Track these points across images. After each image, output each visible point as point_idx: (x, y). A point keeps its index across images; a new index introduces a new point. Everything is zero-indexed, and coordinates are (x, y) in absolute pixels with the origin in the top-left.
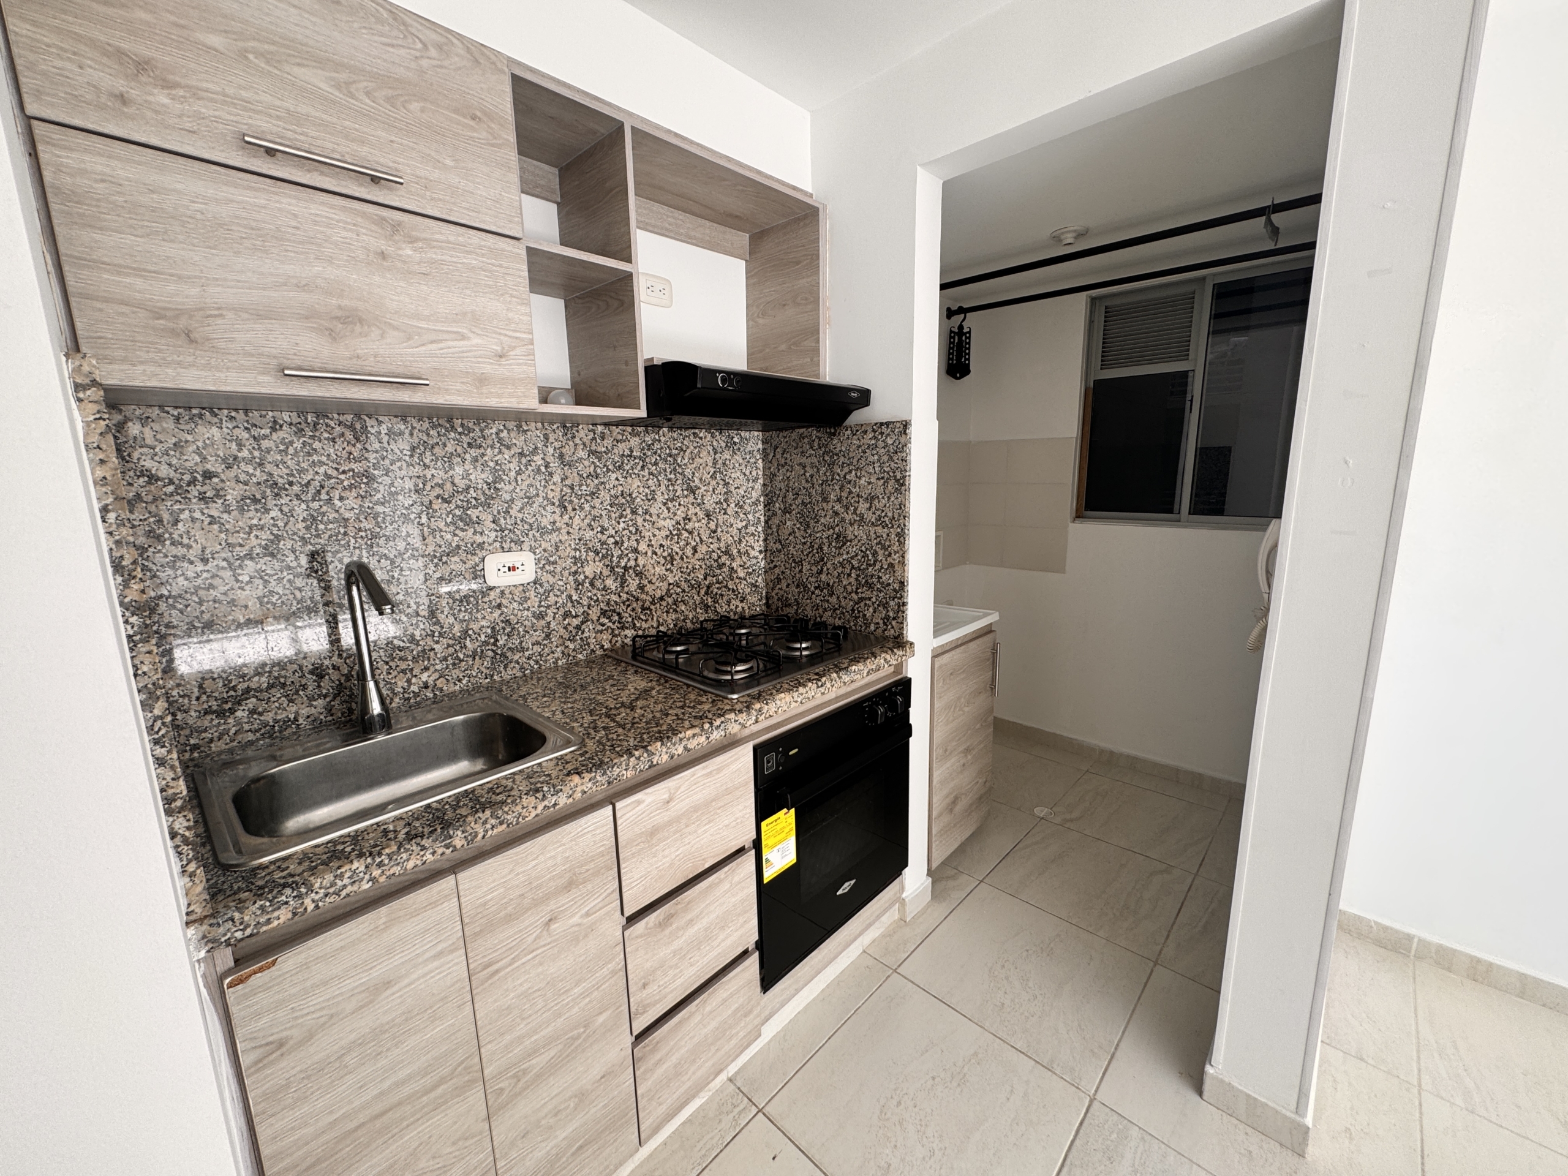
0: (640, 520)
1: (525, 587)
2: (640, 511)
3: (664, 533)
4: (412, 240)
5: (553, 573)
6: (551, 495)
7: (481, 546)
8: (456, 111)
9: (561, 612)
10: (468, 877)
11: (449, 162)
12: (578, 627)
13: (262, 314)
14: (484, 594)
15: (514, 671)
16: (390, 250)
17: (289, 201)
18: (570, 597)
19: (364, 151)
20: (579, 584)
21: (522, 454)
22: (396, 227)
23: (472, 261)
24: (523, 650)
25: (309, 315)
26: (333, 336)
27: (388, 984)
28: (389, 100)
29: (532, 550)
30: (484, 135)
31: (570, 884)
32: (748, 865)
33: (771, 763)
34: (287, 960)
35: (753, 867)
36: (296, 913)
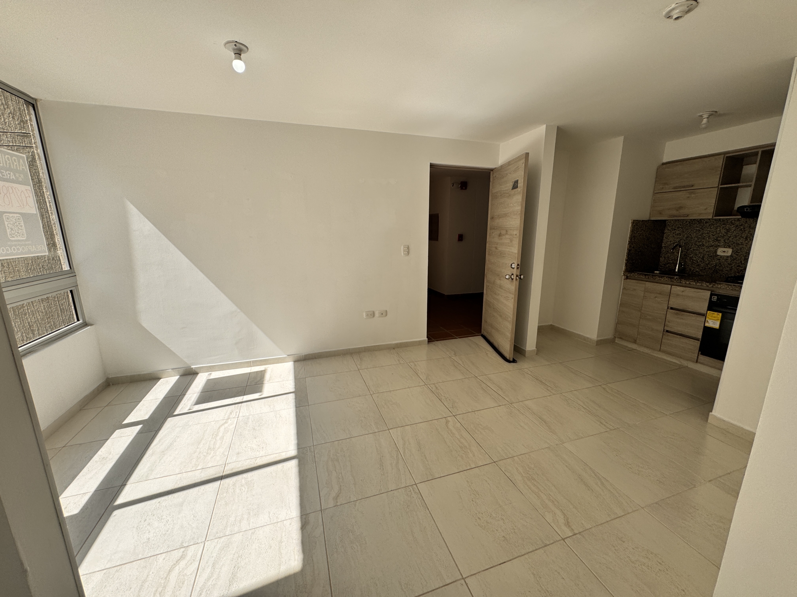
1: (728, 257)
5: (737, 255)
7: (719, 246)
10: (647, 283)
11: (705, 179)
13: (669, 209)
14: (716, 256)
18: (741, 262)
21: (737, 226)
22: (692, 192)
25: (675, 208)
27: (635, 290)
29: (732, 249)
31: (660, 294)
32: (703, 319)
33: (715, 298)
34: (628, 280)
35: (704, 320)
36: (630, 276)
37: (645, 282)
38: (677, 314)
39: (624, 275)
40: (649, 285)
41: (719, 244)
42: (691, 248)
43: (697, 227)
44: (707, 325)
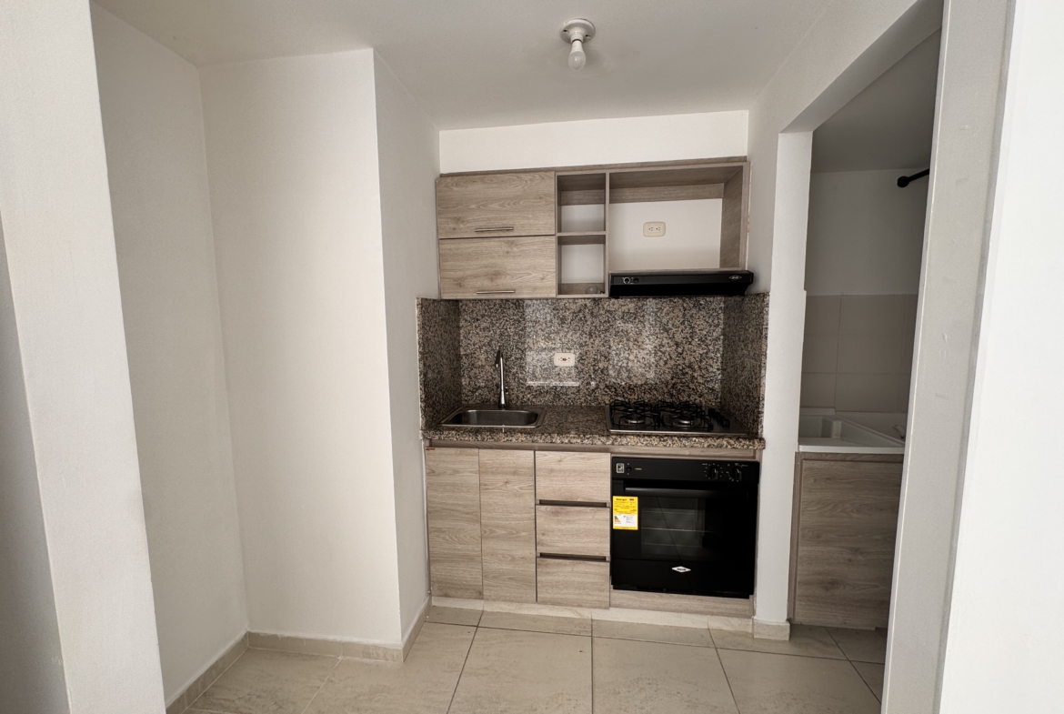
0: (631, 344)
1: (570, 368)
2: (632, 340)
3: (645, 352)
4: (516, 245)
5: (583, 364)
6: (585, 330)
7: (554, 349)
8: (535, 198)
9: (586, 382)
10: (483, 452)
11: (530, 216)
12: (593, 390)
13: (476, 276)
14: (553, 369)
15: (561, 403)
16: (510, 250)
17: (485, 243)
18: (590, 376)
19: (505, 222)
20: (595, 371)
21: (574, 313)
22: (512, 242)
23: (535, 247)
24: (567, 395)
25: (486, 275)
26: (492, 280)
27: (458, 472)
28: (514, 204)
29: (575, 353)
30: (544, 202)
31: (515, 473)
32: (605, 514)
33: (621, 469)
34: (438, 450)
35: (608, 517)
36: (440, 439)
37: (476, 450)
38: (556, 514)
39: (425, 438)
40: (488, 456)
41: (553, 346)
42: (511, 356)
43: (514, 314)
44: (616, 526)
